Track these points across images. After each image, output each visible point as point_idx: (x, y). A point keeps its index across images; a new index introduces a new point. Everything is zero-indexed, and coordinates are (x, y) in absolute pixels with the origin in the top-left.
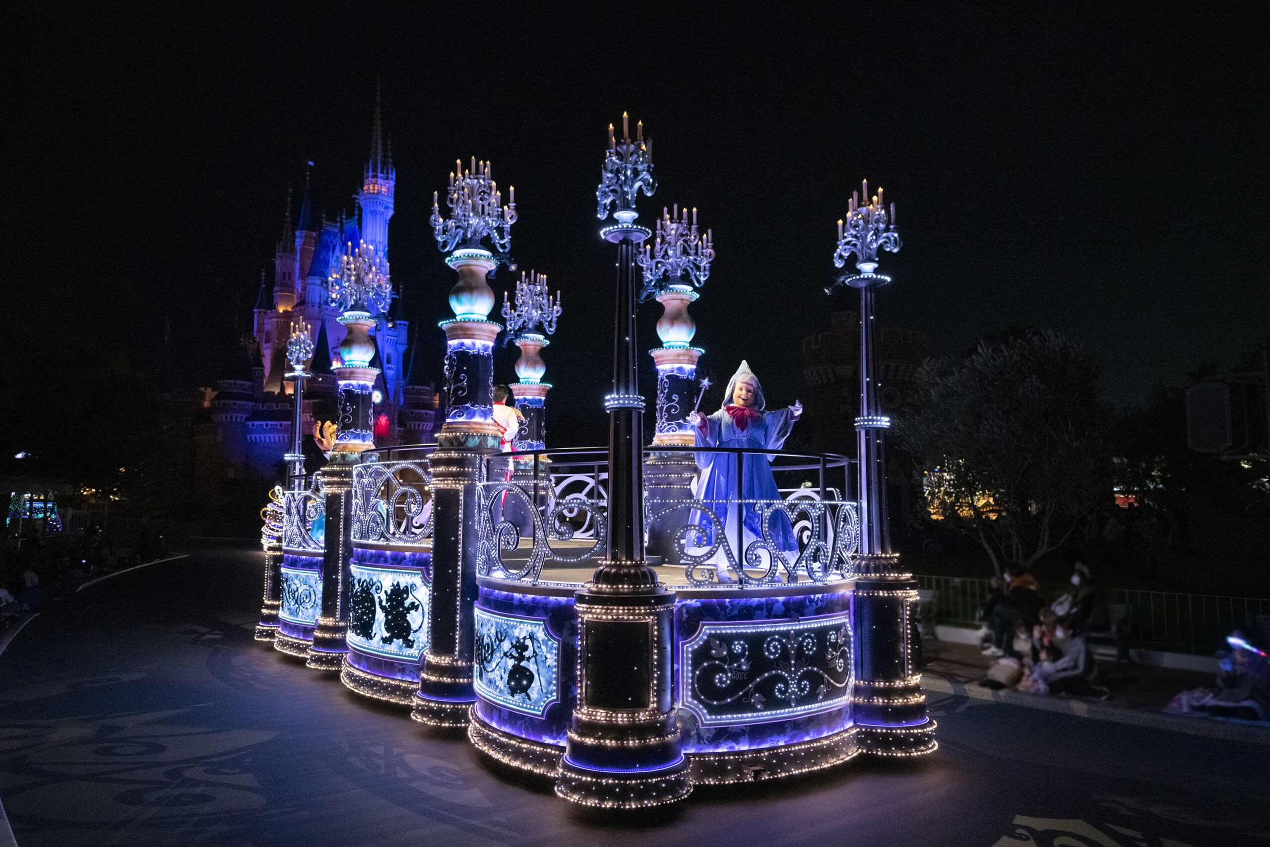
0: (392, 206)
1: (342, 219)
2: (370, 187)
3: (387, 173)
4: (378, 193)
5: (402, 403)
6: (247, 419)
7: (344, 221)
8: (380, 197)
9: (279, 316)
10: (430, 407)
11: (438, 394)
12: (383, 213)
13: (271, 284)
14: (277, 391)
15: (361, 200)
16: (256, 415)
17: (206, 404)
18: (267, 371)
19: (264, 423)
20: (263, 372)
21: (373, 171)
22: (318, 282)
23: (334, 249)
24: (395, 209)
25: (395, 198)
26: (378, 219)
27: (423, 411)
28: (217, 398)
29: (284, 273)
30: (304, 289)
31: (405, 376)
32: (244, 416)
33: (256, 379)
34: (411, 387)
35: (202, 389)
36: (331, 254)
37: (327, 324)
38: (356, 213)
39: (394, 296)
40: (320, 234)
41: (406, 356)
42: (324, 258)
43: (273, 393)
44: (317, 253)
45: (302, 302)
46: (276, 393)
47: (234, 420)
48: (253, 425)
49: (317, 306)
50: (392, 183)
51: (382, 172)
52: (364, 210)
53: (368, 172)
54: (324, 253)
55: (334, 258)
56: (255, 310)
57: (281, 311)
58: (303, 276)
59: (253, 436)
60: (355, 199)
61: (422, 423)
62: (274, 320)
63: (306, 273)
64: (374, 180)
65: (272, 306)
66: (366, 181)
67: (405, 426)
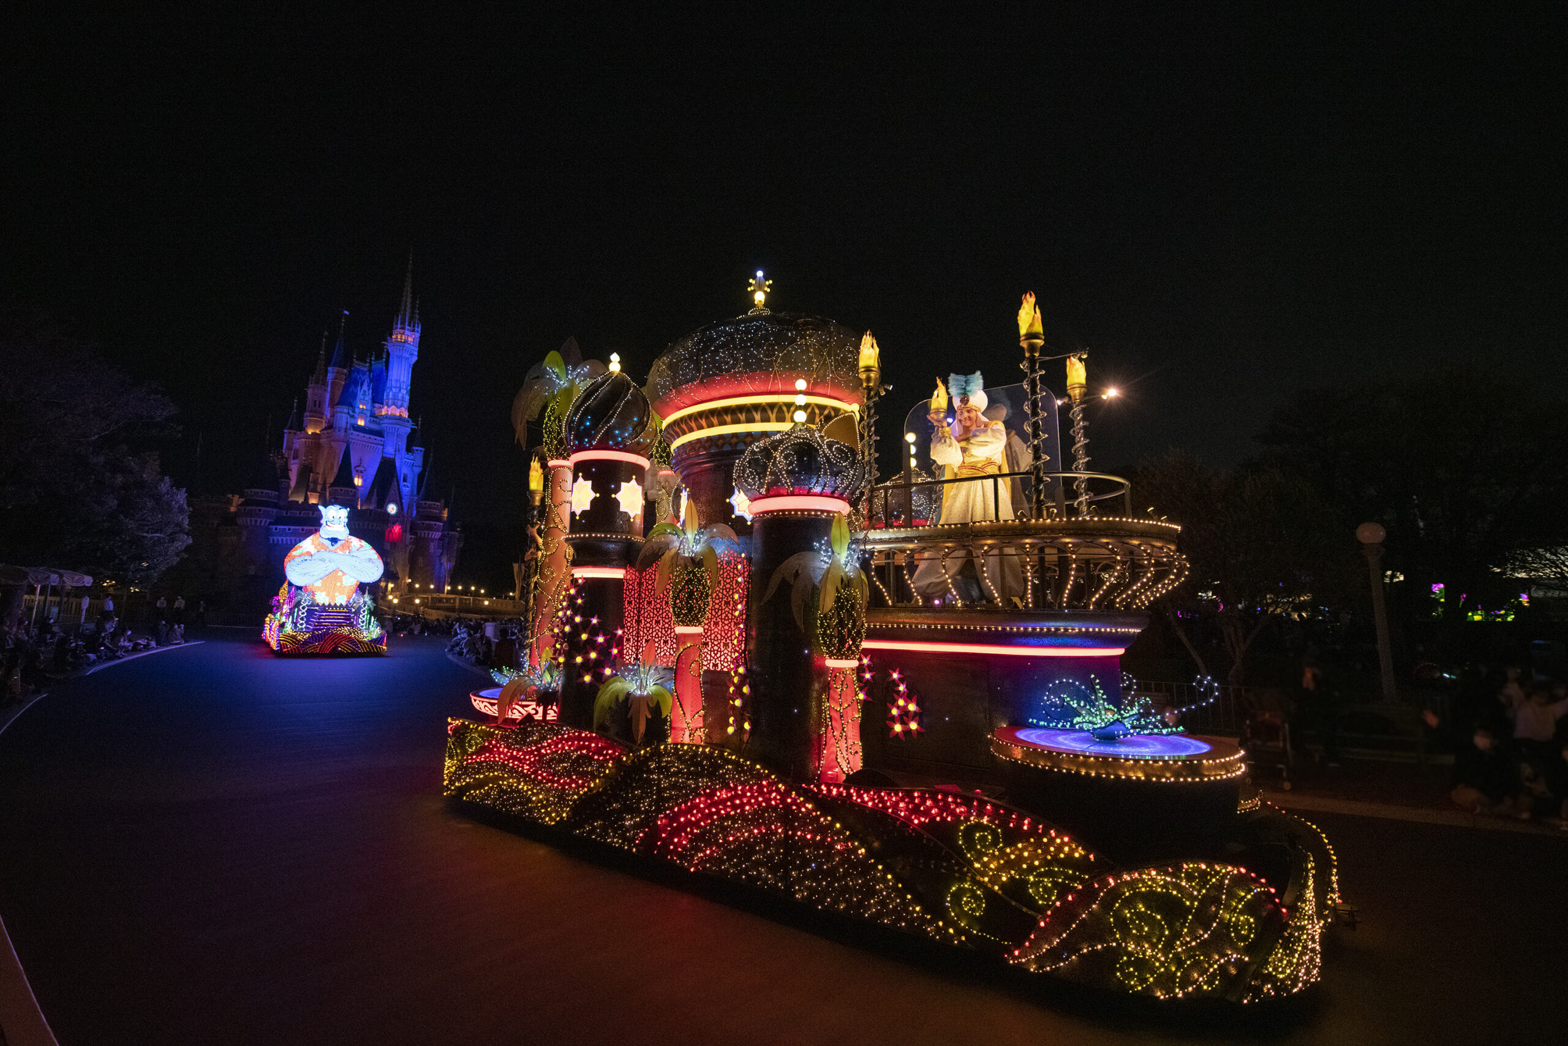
0: (416, 353)
1: (371, 360)
2: (398, 336)
3: (414, 326)
4: (404, 342)
5: (414, 515)
6: (271, 523)
7: (373, 363)
8: (406, 345)
9: (308, 437)
10: (439, 519)
11: (447, 509)
12: (408, 358)
13: (302, 408)
14: (301, 500)
15: (389, 346)
16: (279, 521)
17: (233, 509)
18: (293, 484)
19: (287, 527)
20: (289, 483)
21: (401, 324)
22: (346, 411)
23: (362, 384)
24: (418, 356)
25: (419, 347)
26: (404, 363)
27: (432, 523)
28: (242, 504)
29: (315, 401)
30: (333, 416)
31: (418, 493)
32: (268, 521)
33: (283, 491)
34: (423, 502)
35: (230, 496)
36: (359, 388)
37: (351, 446)
38: (384, 356)
39: (413, 427)
40: (350, 372)
41: (421, 477)
42: (353, 392)
43: (298, 502)
44: (346, 388)
45: (330, 426)
46: (300, 502)
47: (258, 524)
48: (276, 529)
49: (343, 431)
50: (418, 335)
51: (409, 325)
52: (391, 354)
53: (397, 324)
54: (353, 387)
55: (362, 391)
56: (285, 431)
57: (310, 433)
58: (333, 405)
59: (275, 538)
60: (384, 345)
61: (431, 533)
62: (303, 440)
63: (336, 402)
64: (402, 331)
65: (301, 428)
66: (395, 332)
67: (416, 534)
